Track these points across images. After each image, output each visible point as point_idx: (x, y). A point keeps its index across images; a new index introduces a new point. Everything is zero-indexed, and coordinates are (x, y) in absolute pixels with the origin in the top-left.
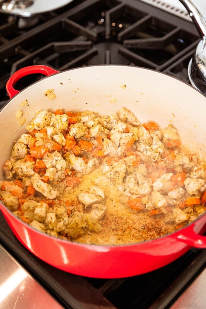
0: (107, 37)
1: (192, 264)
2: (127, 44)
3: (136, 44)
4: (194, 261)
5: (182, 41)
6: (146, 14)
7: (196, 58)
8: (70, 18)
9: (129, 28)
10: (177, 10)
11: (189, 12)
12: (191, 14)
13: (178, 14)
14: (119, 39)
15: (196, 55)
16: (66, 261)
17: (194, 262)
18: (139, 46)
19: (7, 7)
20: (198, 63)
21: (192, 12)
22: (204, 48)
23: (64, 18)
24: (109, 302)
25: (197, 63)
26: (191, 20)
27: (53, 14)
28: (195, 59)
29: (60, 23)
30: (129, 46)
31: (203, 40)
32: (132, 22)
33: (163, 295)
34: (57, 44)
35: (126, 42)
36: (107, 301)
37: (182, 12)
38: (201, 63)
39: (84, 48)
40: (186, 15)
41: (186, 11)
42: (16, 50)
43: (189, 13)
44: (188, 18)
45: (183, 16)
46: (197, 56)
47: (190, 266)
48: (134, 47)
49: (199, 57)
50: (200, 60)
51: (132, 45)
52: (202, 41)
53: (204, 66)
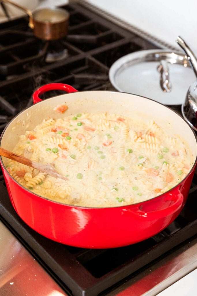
1: (153, 247)
8: (94, 56)
12: (189, 58)
17: (155, 246)
21: (189, 56)
23: (88, 55)
29: (84, 59)
33: (124, 264)
34: (77, 76)
36: (79, 263)
38: (192, 100)
53: (194, 102)
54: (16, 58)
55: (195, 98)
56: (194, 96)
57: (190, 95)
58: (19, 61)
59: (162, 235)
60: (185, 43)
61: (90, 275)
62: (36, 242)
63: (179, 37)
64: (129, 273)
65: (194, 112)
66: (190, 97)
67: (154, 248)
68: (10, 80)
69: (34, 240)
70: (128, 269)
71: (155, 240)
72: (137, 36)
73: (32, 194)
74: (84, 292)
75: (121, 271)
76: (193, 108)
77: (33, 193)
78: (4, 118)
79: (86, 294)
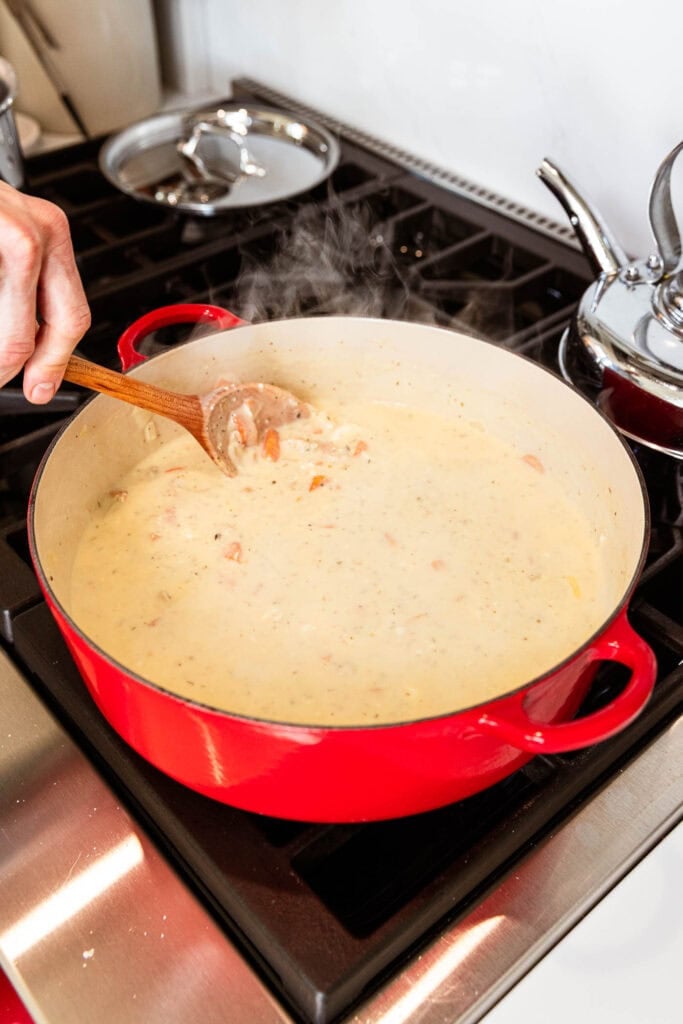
1: (525, 807)
2: (427, 291)
4: (530, 800)
5: (557, 294)
6: (480, 229)
7: (579, 323)
9: (435, 257)
11: (571, 215)
12: (574, 220)
15: (579, 317)
16: (218, 775)
17: (530, 804)
19: (166, 195)
20: (584, 334)
21: (576, 216)
22: (599, 301)
24: (302, 884)
25: (580, 334)
28: (576, 325)
31: (599, 281)
32: (442, 246)
33: (442, 878)
35: (424, 285)
36: (298, 881)
40: (563, 218)
42: (169, 285)
46: (583, 317)
47: (520, 811)
49: (586, 319)
50: (587, 326)
53: (597, 342)
54: (103, 234)
55: (597, 329)
56: (594, 324)
57: (584, 321)
58: (112, 241)
59: (546, 760)
60: (561, 176)
61: (337, 929)
63: (546, 160)
65: (600, 370)
66: (585, 327)
67: (526, 811)
72: (406, 172)
73: (159, 692)
74: (319, 997)
76: (598, 361)
77: (163, 690)
78: (72, 397)
79: (326, 1001)
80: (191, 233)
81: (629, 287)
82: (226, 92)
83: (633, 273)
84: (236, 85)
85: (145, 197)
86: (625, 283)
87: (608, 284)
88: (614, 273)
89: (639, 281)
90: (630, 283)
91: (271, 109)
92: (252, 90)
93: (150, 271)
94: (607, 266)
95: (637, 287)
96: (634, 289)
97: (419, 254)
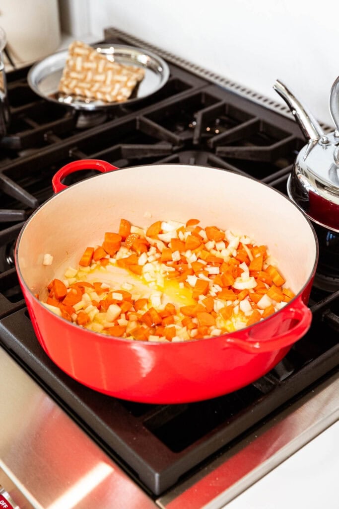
0: (195, 142)
1: (259, 400)
2: (220, 152)
3: (233, 153)
6: (253, 117)
7: (296, 167)
8: (147, 116)
10: (277, 106)
11: (292, 109)
12: (294, 112)
13: (278, 110)
14: (211, 146)
15: (296, 164)
17: (261, 399)
18: (236, 156)
19: (65, 99)
20: (298, 173)
21: (295, 110)
22: (308, 155)
23: (139, 116)
25: (296, 173)
26: (293, 118)
27: (124, 110)
28: (294, 167)
29: (134, 121)
30: (224, 155)
31: (309, 144)
32: (231, 126)
34: (126, 147)
35: (218, 149)
37: (283, 108)
38: (303, 174)
39: (161, 154)
40: (288, 112)
41: (288, 109)
42: (70, 152)
43: (292, 111)
44: (290, 115)
45: (284, 113)
46: (298, 164)
48: (230, 156)
49: (300, 165)
51: (228, 153)
52: (307, 145)
53: (306, 178)
54: (31, 122)
55: (307, 172)
56: (305, 169)
57: (299, 167)
58: (38, 128)
59: (271, 381)
60: (286, 89)
61: (165, 449)
62: (79, 401)
63: (277, 81)
64: (224, 442)
65: (307, 192)
66: (299, 169)
67: (260, 402)
68: (25, 157)
69: (76, 397)
70: (222, 436)
71: (260, 390)
72: (211, 83)
74: (157, 475)
75: (212, 440)
76: (305, 186)
78: (20, 213)
79: (160, 478)
80: (82, 121)
81: (323, 148)
82: (101, 37)
83: (325, 140)
84: (106, 32)
85: (53, 100)
86: (321, 145)
87: (313, 146)
88: (317, 139)
89: (329, 144)
90: (324, 145)
91: (128, 46)
92: (117, 35)
93: (59, 144)
94: (313, 137)
95: (328, 147)
96: (326, 148)
97: (217, 131)
